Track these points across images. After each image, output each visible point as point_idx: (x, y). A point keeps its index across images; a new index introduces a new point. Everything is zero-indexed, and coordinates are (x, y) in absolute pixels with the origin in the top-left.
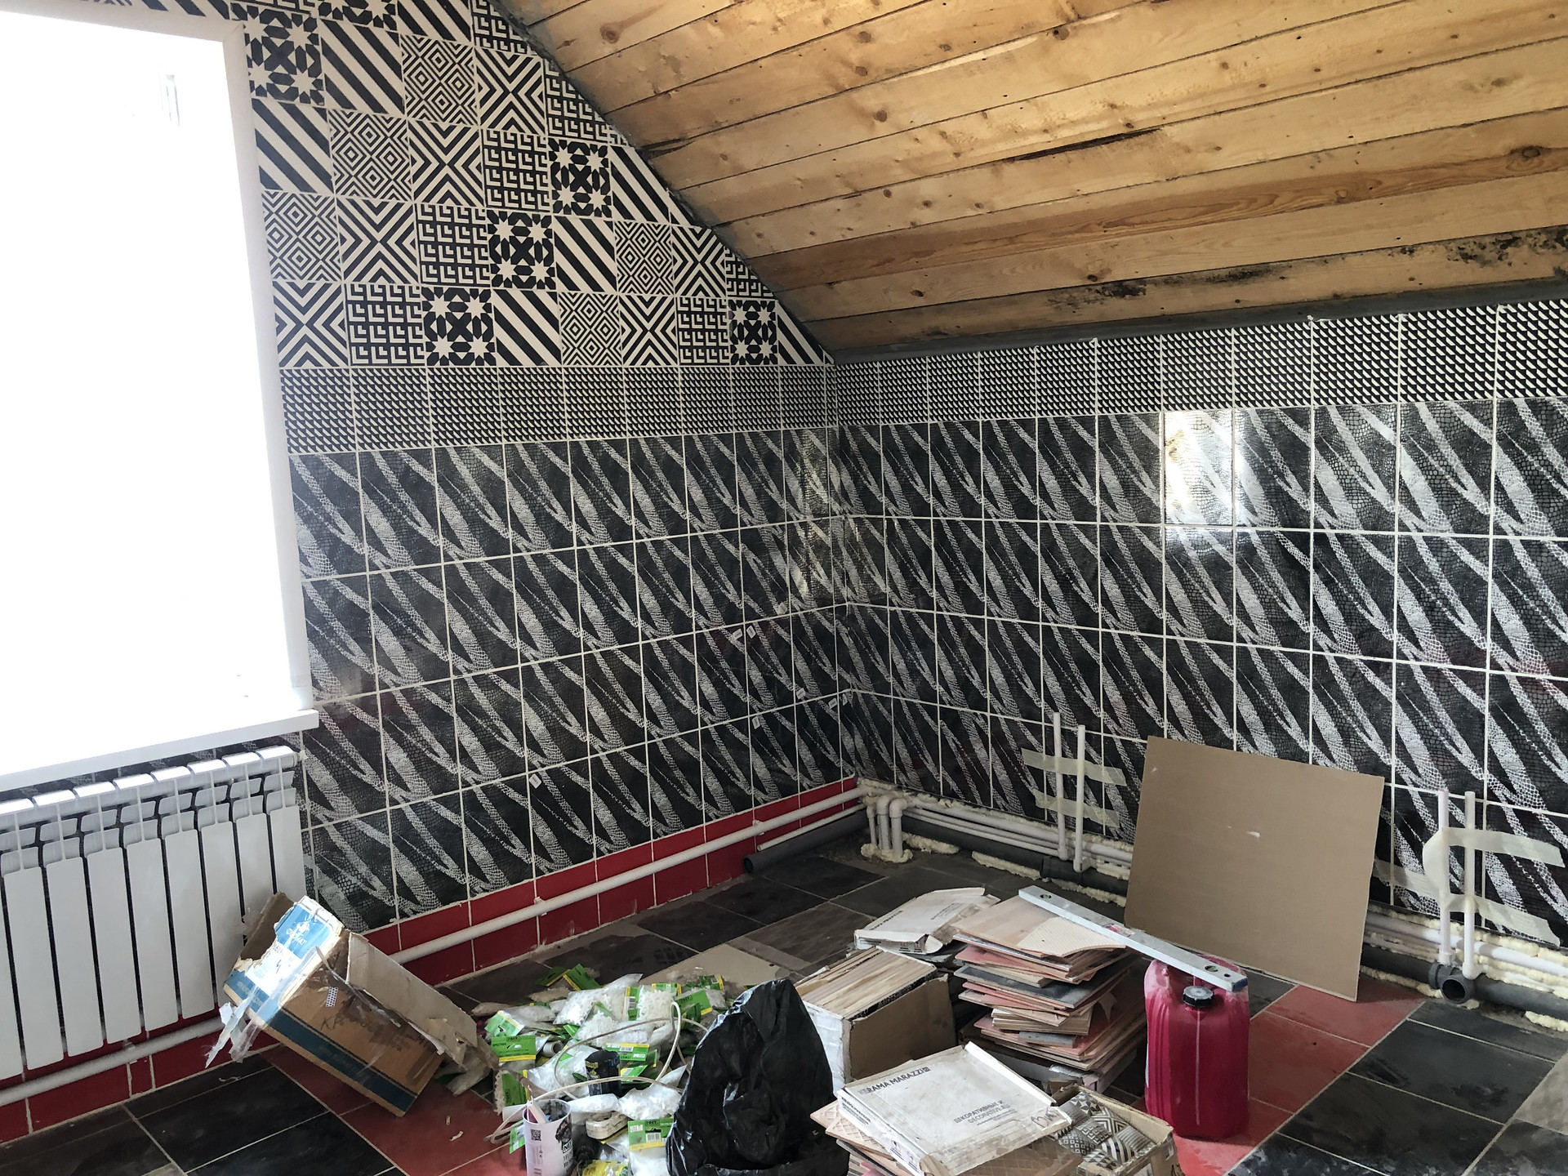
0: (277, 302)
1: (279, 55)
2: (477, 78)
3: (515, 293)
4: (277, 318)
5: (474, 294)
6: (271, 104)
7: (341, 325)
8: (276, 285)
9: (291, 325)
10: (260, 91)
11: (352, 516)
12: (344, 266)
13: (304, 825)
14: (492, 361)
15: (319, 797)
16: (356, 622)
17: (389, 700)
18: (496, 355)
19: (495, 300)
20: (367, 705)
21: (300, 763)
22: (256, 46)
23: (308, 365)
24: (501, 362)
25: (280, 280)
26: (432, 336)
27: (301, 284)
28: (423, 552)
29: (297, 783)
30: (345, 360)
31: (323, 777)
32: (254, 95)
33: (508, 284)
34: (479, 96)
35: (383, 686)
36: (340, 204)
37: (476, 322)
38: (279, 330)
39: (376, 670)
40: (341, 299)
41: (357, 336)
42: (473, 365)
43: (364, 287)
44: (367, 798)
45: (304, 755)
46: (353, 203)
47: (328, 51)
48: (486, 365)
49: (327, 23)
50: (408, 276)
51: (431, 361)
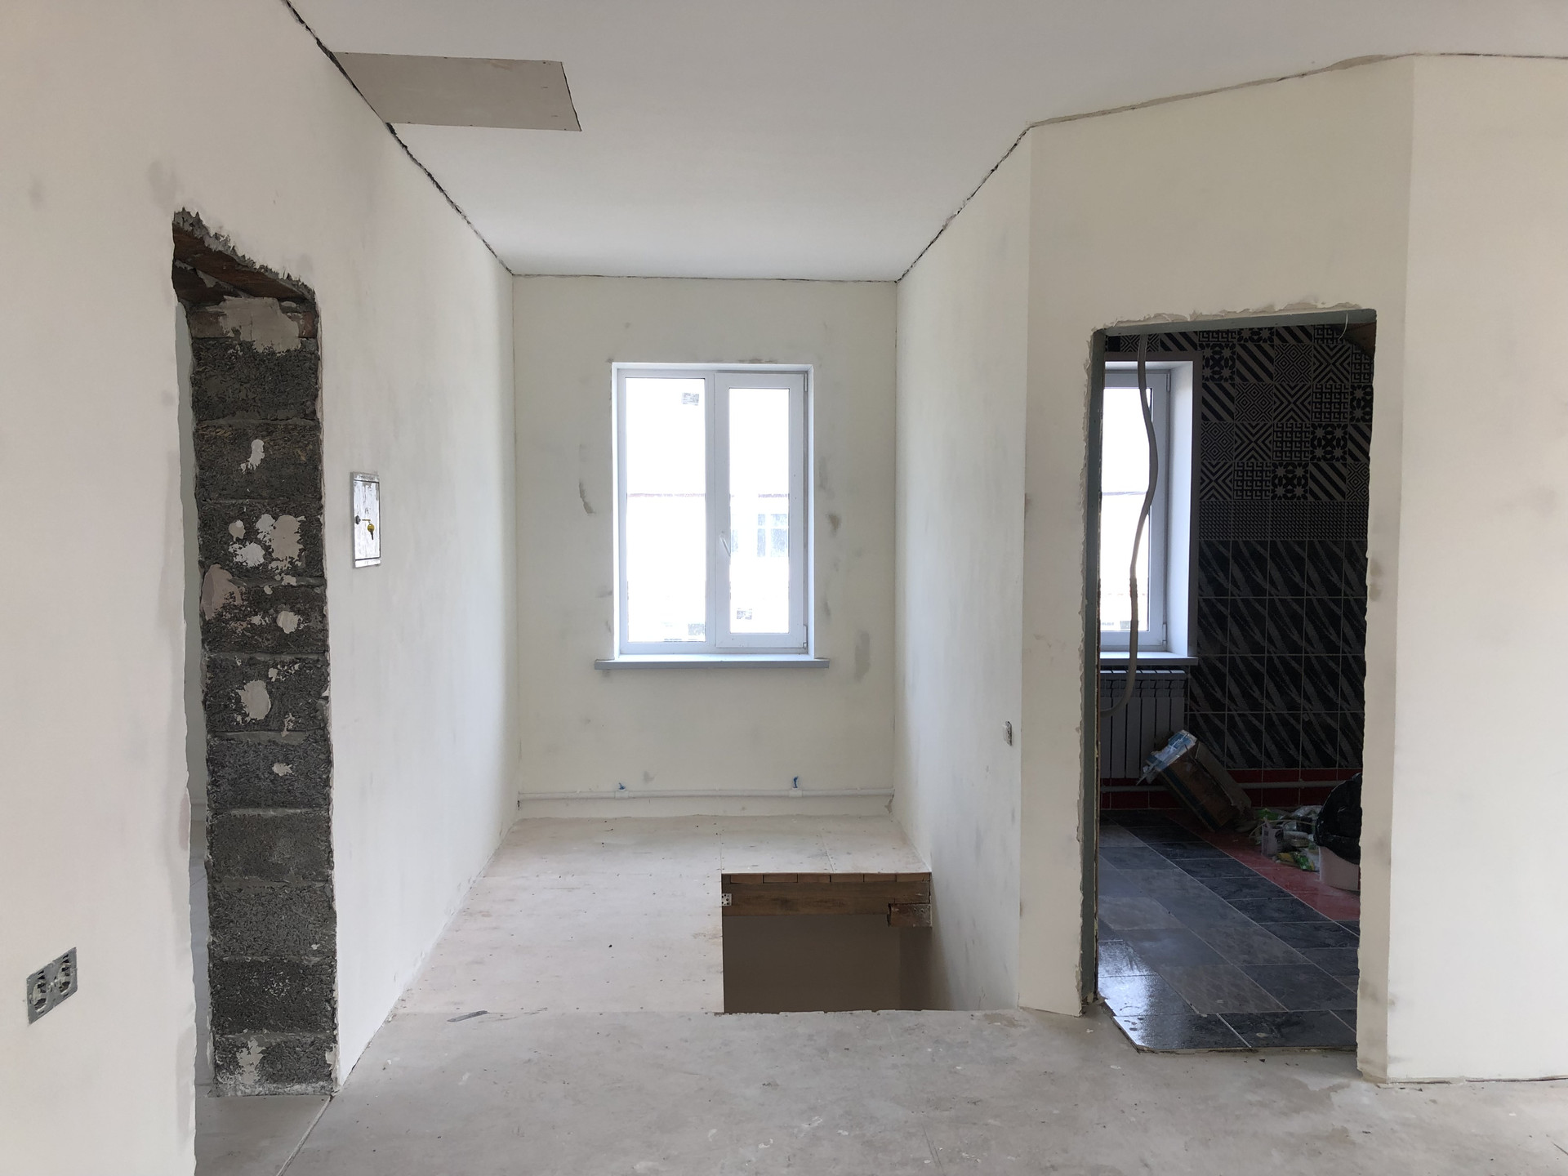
0: (1202, 471)
1: (1217, 363)
2: (1313, 359)
3: (1323, 464)
4: (1202, 478)
5: (1300, 465)
6: (1211, 384)
7: (1231, 481)
8: (1203, 464)
9: (1207, 481)
10: (1207, 379)
11: (1225, 570)
12: (1235, 454)
13: (1186, 710)
14: (1305, 498)
15: (1193, 698)
16: (1221, 620)
17: (1233, 659)
18: (1308, 495)
19: (1311, 468)
20: (1222, 660)
21: (1187, 679)
22: (1207, 360)
23: (1213, 499)
24: (1310, 499)
25: (1205, 461)
26: (1275, 486)
27: (1214, 463)
28: (1257, 590)
29: (1185, 687)
30: (1230, 497)
31: (1198, 691)
32: (1204, 381)
33: (1319, 459)
34: (1313, 369)
35: (1231, 652)
36: (1237, 426)
37: (1299, 479)
38: (1201, 484)
39: (1228, 644)
40: (1232, 469)
41: (1238, 486)
42: (1295, 500)
43: (1243, 463)
44: (1217, 705)
45: (1189, 676)
46: (1243, 425)
47: (1239, 357)
48: (1302, 500)
49: (1240, 345)
50: (1266, 458)
51: (1273, 498)
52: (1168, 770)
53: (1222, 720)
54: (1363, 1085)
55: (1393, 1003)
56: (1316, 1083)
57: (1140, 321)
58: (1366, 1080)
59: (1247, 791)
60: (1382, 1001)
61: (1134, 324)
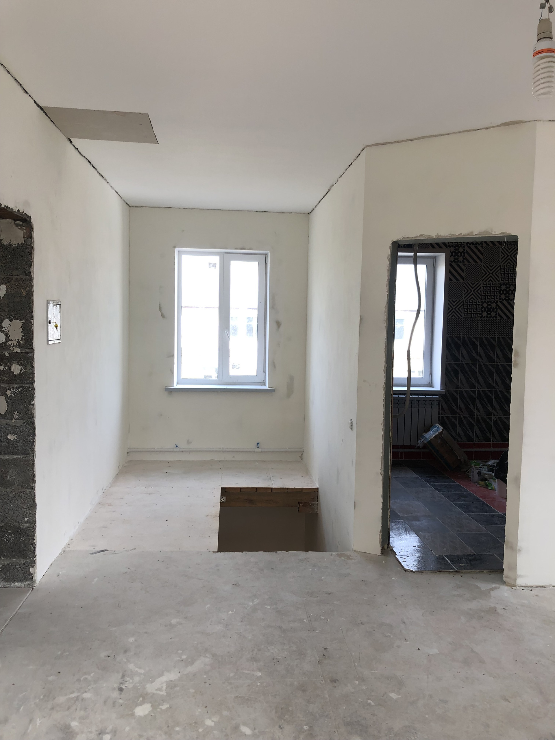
0: (449, 304)
1: (456, 254)
2: (501, 254)
3: (504, 302)
4: (448, 307)
5: (494, 302)
6: (453, 264)
7: (462, 309)
8: (449, 301)
9: (451, 309)
10: (452, 262)
11: (458, 350)
12: (464, 297)
13: (439, 414)
14: (496, 318)
15: (443, 409)
16: (456, 373)
17: (461, 391)
18: (497, 316)
19: (499, 304)
20: (456, 392)
21: (440, 400)
22: (452, 253)
23: (453, 317)
24: (499, 318)
25: (450, 300)
26: (482, 312)
27: (454, 300)
28: (473, 360)
29: (439, 404)
30: (462, 316)
31: (445, 406)
32: (450, 263)
33: (503, 300)
34: (501, 257)
35: (460, 388)
36: (465, 283)
37: (494, 309)
38: (448, 310)
39: (459, 384)
40: (462, 303)
41: (465, 311)
42: (491, 318)
43: (468, 301)
44: (454, 412)
45: (441, 398)
46: (468, 283)
47: (467, 252)
49: (467, 246)
50: (478, 298)
51: (481, 317)
52: (430, 442)
53: (456, 420)
54: (504, 588)
55: (520, 550)
56: (484, 586)
57: (413, 238)
58: (507, 586)
59: (465, 452)
60: (515, 550)
61: (411, 239)
